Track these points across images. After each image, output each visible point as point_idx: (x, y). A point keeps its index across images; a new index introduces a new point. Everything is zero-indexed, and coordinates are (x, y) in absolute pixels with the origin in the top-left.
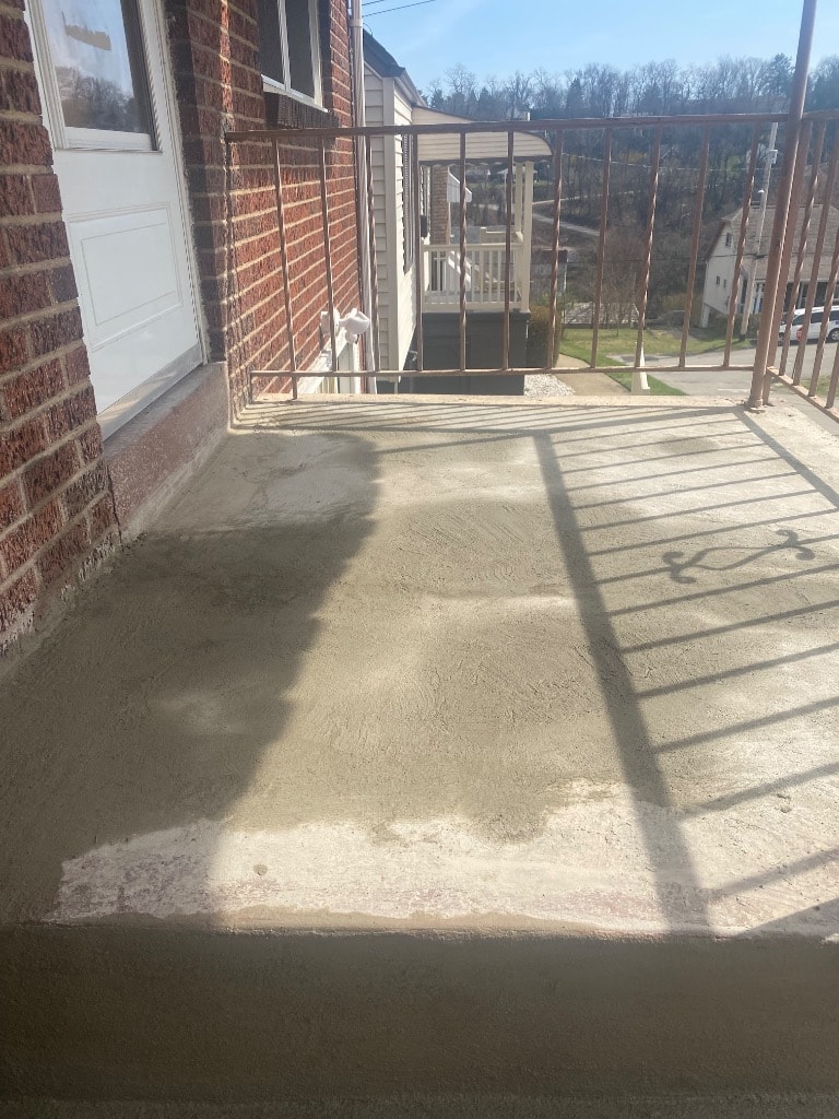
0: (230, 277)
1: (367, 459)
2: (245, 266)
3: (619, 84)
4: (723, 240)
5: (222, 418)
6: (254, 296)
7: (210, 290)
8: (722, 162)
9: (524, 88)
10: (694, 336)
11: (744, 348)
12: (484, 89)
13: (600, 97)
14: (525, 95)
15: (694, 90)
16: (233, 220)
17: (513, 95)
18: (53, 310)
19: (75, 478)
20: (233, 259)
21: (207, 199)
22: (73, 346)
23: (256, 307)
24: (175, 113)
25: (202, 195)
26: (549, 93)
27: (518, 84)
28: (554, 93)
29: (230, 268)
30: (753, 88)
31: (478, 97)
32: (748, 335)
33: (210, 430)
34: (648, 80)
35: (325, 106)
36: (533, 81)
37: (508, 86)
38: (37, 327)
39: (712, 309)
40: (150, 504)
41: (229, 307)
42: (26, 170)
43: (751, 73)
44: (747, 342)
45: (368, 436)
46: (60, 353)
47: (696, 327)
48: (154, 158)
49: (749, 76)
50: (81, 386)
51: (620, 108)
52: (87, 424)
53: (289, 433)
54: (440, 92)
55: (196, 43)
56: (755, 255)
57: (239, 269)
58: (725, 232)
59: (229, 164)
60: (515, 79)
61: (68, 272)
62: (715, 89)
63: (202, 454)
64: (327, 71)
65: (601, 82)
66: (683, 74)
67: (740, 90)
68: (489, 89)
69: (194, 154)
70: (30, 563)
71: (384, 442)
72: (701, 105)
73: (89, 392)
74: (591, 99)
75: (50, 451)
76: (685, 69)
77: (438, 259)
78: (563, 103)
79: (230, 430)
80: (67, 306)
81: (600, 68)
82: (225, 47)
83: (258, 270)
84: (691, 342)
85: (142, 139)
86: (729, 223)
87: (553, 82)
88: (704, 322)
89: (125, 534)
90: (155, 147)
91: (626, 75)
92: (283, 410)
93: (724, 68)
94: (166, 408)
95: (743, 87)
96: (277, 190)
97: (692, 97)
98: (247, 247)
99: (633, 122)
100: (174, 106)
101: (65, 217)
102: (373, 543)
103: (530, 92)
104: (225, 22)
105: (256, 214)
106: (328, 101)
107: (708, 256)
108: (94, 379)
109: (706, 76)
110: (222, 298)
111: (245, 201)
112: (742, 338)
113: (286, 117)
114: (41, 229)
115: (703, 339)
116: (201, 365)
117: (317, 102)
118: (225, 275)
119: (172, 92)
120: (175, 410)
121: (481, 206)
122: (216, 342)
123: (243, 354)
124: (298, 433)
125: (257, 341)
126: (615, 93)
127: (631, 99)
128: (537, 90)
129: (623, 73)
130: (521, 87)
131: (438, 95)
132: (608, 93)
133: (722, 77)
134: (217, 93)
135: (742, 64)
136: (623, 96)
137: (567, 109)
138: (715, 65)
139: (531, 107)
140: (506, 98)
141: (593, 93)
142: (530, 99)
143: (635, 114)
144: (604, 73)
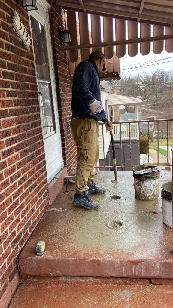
3: (166, 74)
9: (140, 76)
13: (161, 77)
14: (140, 78)
17: (137, 78)
22: (45, 172)
26: (147, 77)
27: (138, 75)
28: (148, 77)
31: (128, 79)
36: (142, 74)
37: (136, 76)
42: (40, 148)
46: (43, 173)
50: (46, 178)
51: (167, 80)
52: (46, 184)
60: (137, 74)
61: (45, 161)
65: (161, 74)
68: (130, 77)
69: (62, 131)
74: (159, 78)
75: (41, 189)
78: (151, 79)
81: (161, 71)
87: (148, 75)
90: (56, 132)
103: (142, 77)
114: (42, 156)
116: (62, 168)
118: (67, 151)
122: (65, 163)
126: (165, 76)
127: (170, 77)
128: (144, 77)
129: (167, 71)
130: (139, 76)
132: (163, 76)
136: (168, 77)
137: (152, 81)
139: (142, 81)
140: (135, 79)
141: (159, 77)
142: (142, 79)
143: (171, 81)
144: (162, 71)
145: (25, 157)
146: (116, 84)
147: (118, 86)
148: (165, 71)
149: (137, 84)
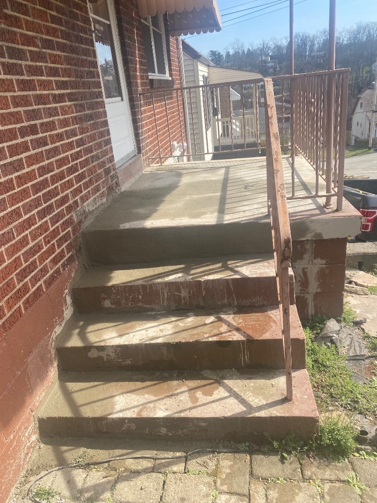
0: (142, 132)
1: (180, 175)
2: (146, 128)
3: (310, 40)
4: (359, 105)
5: (141, 169)
6: (149, 137)
7: (137, 135)
8: (361, 70)
9: (267, 46)
10: (347, 149)
11: (371, 153)
12: (249, 49)
13: (302, 46)
14: (267, 49)
15: (345, 39)
16: (142, 116)
17: (262, 50)
18: (106, 138)
19: (112, 174)
20: (142, 127)
21: (135, 111)
22: (110, 146)
23: (149, 140)
24: (127, 90)
25: (134, 110)
26: (278, 48)
27: (264, 45)
28: (280, 47)
29: (142, 129)
30: (374, 35)
31: (246, 52)
32: (373, 147)
33: (139, 171)
34: (324, 37)
35: (170, 76)
36: (271, 43)
37: (259, 46)
38: (105, 141)
39: (356, 137)
40: (126, 185)
41: (142, 139)
42: (101, 110)
43: (372, 29)
44: (372, 150)
45: (180, 171)
46: (108, 147)
47: (348, 145)
48: (122, 102)
49: (371, 31)
50: (112, 155)
51: (311, 50)
52: (113, 163)
53: (159, 172)
54: (229, 52)
55: (131, 73)
56: (373, 111)
57: (144, 129)
58: (359, 103)
59: (140, 101)
60: (262, 42)
61: (108, 130)
62: (355, 38)
63: (137, 177)
64: (170, 65)
65: (301, 40)
66: (340, 33)
67: (367, 36)
68: (251, 48)
69: (131, 100)
70: (105, 188)
71: (184, 172)
72: (349, 46)
73: (113, 156)
74: (298, 48)
75: (107, 167)
76: (341, 30)
77: (225, 125)
78: (285, 51)
79: (144, 172)
80: (109, 137)
81: (301, 34)
82: (138, 71)
83: (149, 130)
84: (347, 152)
85: (120, 98)
86: (361, 98)
87: (279, 43)
88: (353, 142)
89: (121, 190)
90: (122, 100)
91: (314, 35)
92: (158, 167)
93: (359, 28)
94: (128, 164)
95: (369, 35)
96: (153, 107)
97: (345, 42)
98: (146, 123)
99: (318, 57)
100: (126, 89)
101: (108, 118)
102: (178, 189)
103: (269, 48)
104: (138, 64)
105: (148, 114)
106: (171, 75)
107: (353, 113)
108: (114, 153)
109: (350, 32)
110: (140, 137)
111: (145, 111)
112: (370, 149)
113: (156, 85)
114: (104, 121)
115: (352, 151)
116: (135, 155)
117: (167, 76)
118: (141, 131)
119: (126, 85)
120: (130, 164)
121: (250, 100)
122: (139, 149)
123: (146, 152)
124: (162, 172)
125: (150, 150)
126: (309, 44)
127: (316, 46)
128: (272, 47)
129: (311, 36)
130: (265, 46)
131: (228, 53)
132: (305, 45)
133: (359, 33)
134: (137, 83)
135: (368, 25)
136: (312, 45)
137: (287, 53)
138: (355, 27)
139: (270, 55)
140: (259, 52)
141: (298, 45)
142: (269, 51)
143: (319, 53)
144: (303, 36)
145: (81, 113)
146: (226, 62)
147: (229, 64)
148: (307, 35)
149: (262, 61)
